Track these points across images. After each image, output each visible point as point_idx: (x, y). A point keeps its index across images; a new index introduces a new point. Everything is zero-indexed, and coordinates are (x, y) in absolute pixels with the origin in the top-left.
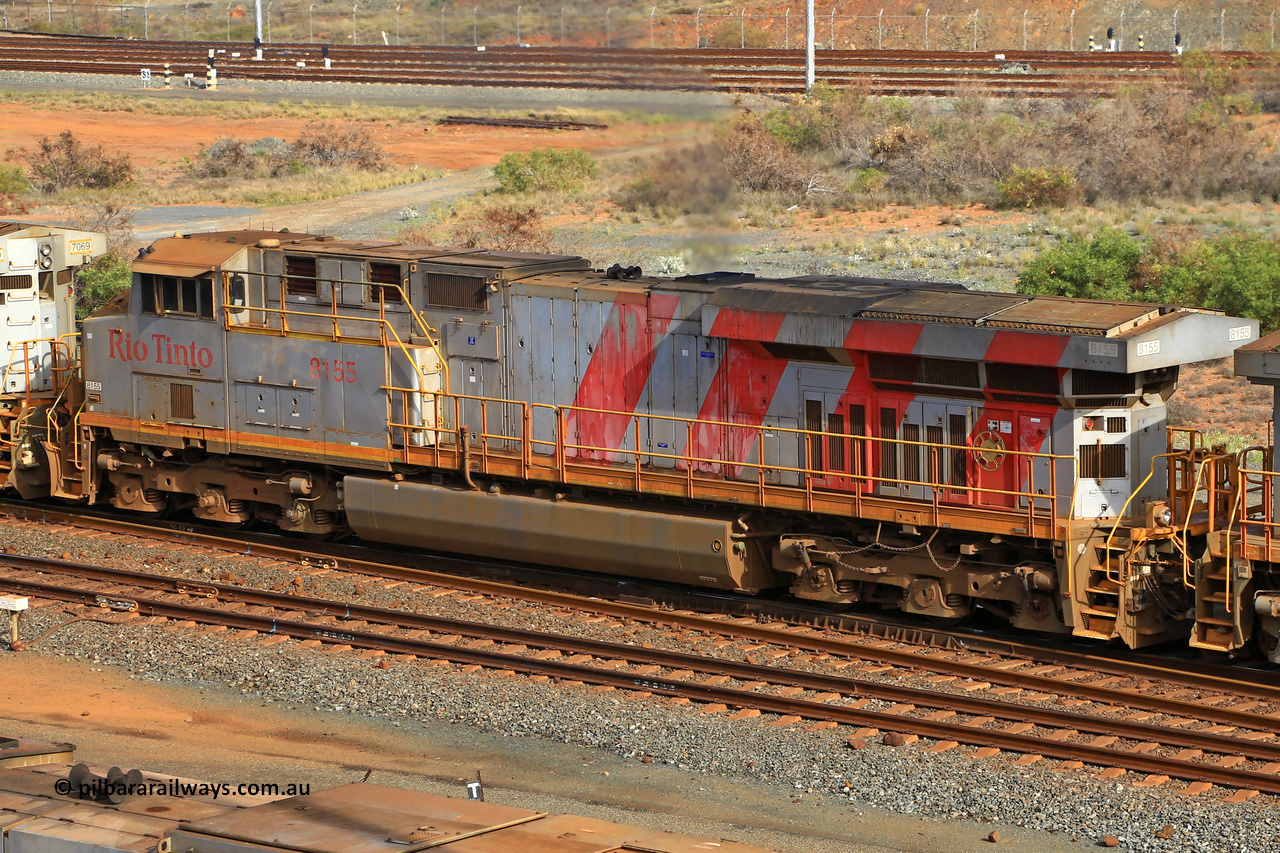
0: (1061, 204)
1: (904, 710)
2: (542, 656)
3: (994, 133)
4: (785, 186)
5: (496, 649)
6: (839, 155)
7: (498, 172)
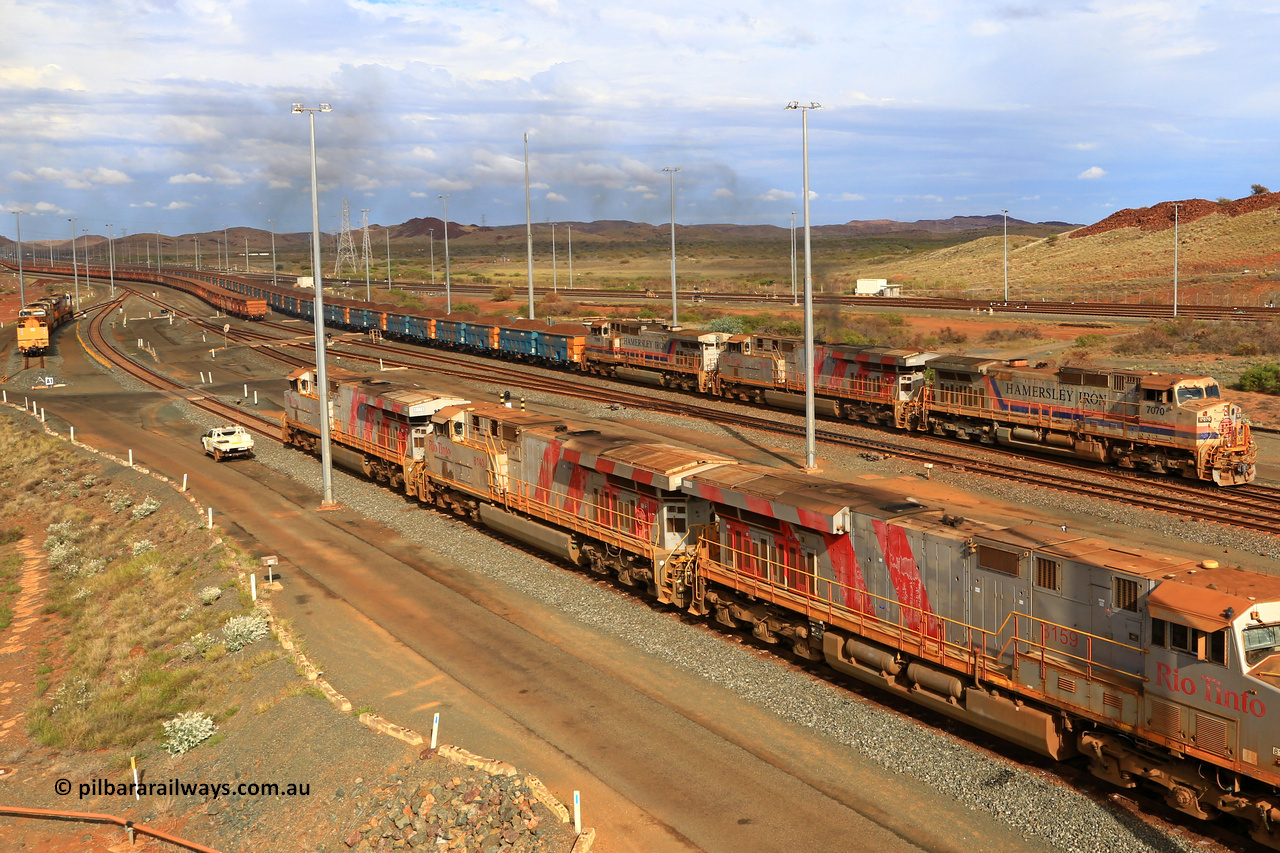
0: (1254, 354)
1: (1200, 510)
2: (1086, 489)
3: (1233, 332)
4: (1167, 346)
5: (1072, 486)
6: (1184, 337)
7: (1077, 340)
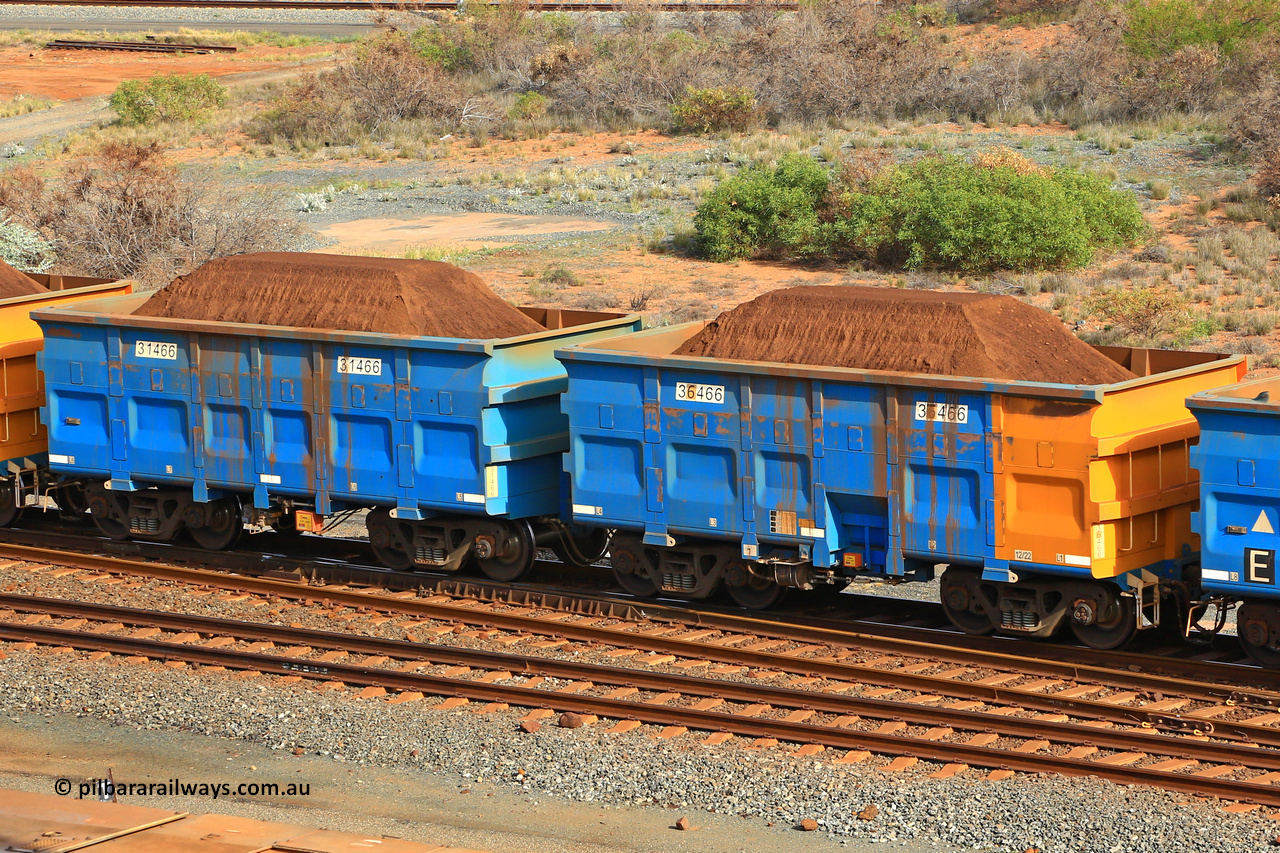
0: (740, 128)
1: (582, 688)
2: (178, 640)
3: (665, 51)
4: (438, 112)
5: (126, 634)
6: (496, 77)
7: (114, 101)
